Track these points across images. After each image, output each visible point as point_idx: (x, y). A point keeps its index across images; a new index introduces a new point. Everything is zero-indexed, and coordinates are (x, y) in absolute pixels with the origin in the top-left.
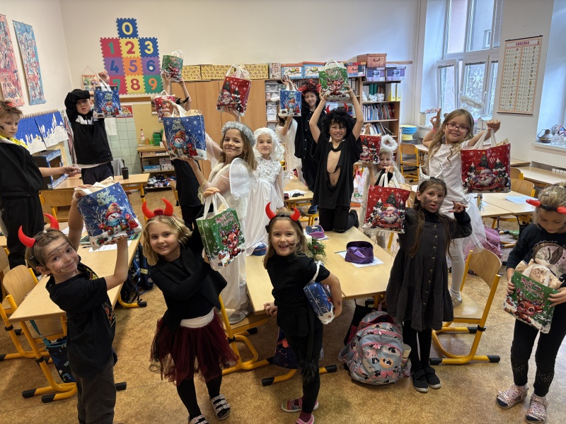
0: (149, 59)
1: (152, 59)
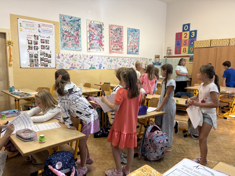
0: (192, 39)
1: (194, 39)
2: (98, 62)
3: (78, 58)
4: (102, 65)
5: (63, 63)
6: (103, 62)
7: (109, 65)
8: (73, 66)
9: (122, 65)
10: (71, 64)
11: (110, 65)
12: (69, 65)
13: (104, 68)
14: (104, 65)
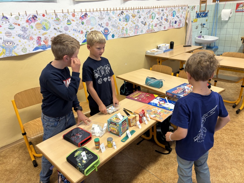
2: (101, 25)
3: (51, 21)
4: (110, 30)
5: (11, 39)
6: (110, 23)
7: (123, 28)
8: (42, 43)
9: (148, 24)
10: (35, 38)
11: (125, 29)
12: (32, 41)
13: (113, 36)
14: (114, 29)
